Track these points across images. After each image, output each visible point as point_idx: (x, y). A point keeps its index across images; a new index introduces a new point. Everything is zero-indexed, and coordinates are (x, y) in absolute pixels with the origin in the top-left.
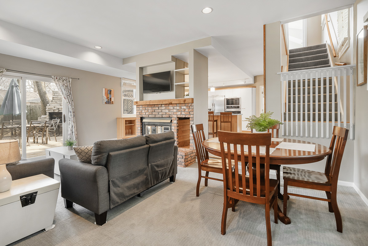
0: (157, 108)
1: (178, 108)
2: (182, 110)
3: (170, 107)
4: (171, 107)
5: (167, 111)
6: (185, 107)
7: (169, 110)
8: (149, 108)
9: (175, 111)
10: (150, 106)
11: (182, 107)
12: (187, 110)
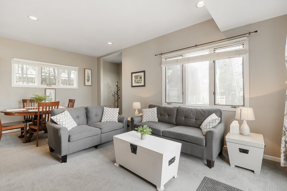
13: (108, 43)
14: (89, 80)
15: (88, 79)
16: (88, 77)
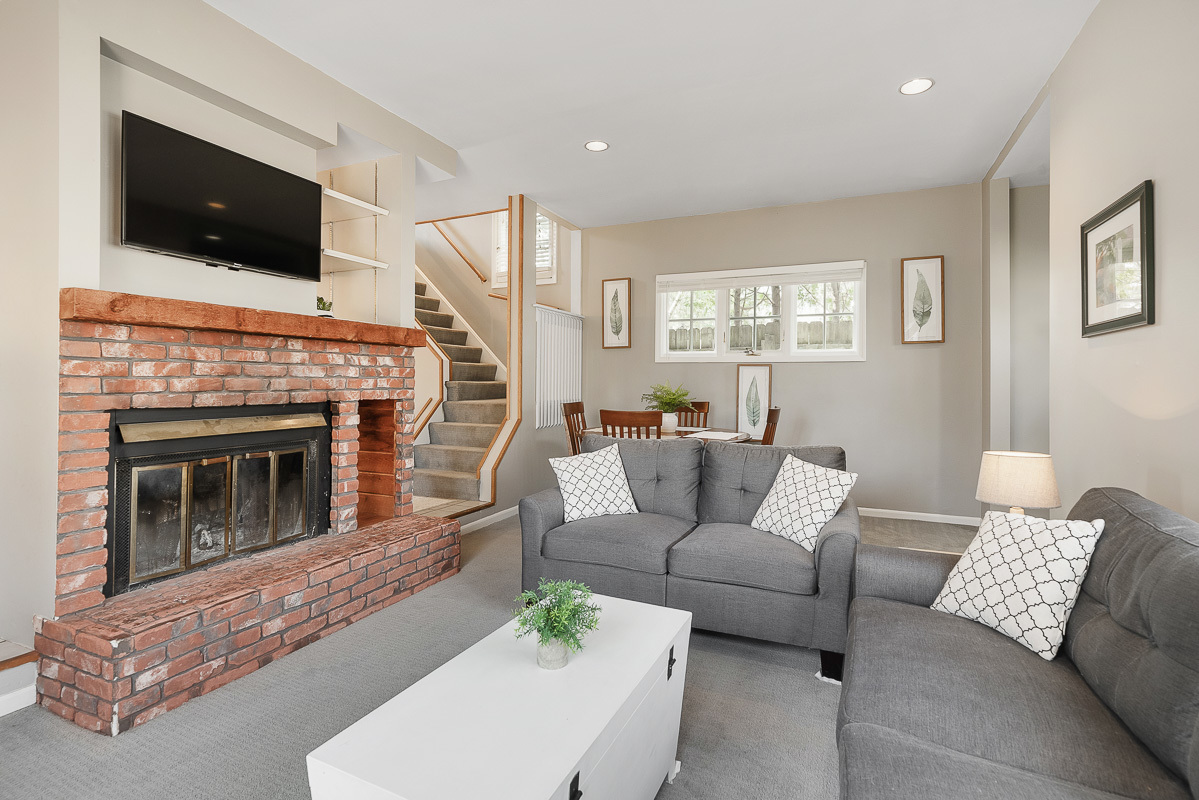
0: (260, 356)
1: (365, 362)
2: (379, 369)
3: (330, 356)
4: (335, 356)
5: (318, 373)
6: (388, 361)
7: (330, 369)
8: (200, 353)
9: (352, 372)
10: (208, 338)
11: (380, 359)
12: (395, 373)
13: (906, 90)
14: (927, 314)
15: (919, 310)
16: (924, 298)
